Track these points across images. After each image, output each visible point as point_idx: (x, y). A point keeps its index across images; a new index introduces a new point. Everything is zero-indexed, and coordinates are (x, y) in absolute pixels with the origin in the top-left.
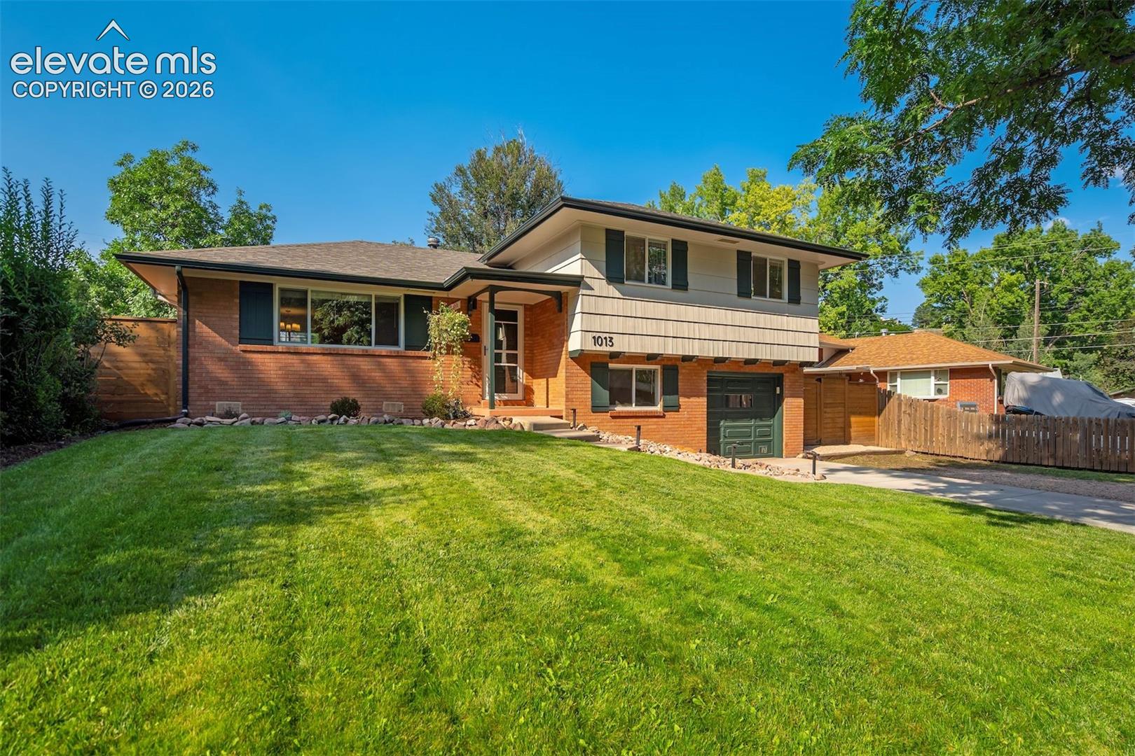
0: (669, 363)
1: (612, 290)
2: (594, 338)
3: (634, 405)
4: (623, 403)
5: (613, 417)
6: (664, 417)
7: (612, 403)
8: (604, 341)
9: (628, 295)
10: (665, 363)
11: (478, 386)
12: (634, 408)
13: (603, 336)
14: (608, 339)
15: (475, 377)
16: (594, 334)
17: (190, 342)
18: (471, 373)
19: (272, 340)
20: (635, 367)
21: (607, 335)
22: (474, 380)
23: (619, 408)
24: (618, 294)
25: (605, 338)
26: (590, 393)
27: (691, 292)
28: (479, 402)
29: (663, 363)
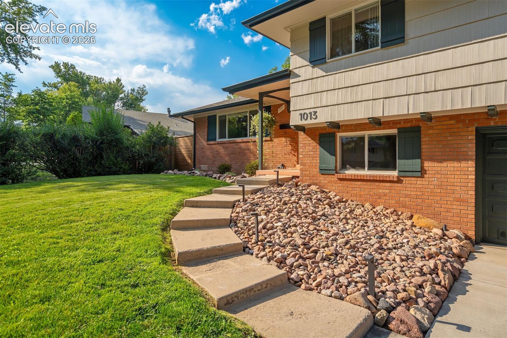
0: (409, 125)
1: (318, 72)
2: (301, 114)
3: (366, 168)
4: (354, 167)
5: (340, 179)
6: (399, 181)
7: (344, 167)
8: (309, 115)
9: (329, 71)
10: (402, 125)
11: (295, 155)
12: (366, 172)
13: (307, 111)
14: (313, 113)
15: (293, 150)
16: (301, 112)
17: (196, 143)
18: (290, 148)
19: (216, 139)
20: (366, 134)
21: (312, 110)
22: (293, 152)
23: (351, 172)
24: (321, 73)
25: (311, 113)
26: (318, 159)
27: (410, 43)
28: (295, 166)
29: (398, 127)
